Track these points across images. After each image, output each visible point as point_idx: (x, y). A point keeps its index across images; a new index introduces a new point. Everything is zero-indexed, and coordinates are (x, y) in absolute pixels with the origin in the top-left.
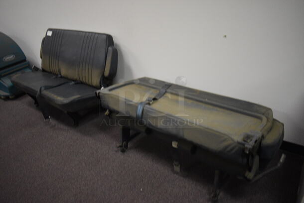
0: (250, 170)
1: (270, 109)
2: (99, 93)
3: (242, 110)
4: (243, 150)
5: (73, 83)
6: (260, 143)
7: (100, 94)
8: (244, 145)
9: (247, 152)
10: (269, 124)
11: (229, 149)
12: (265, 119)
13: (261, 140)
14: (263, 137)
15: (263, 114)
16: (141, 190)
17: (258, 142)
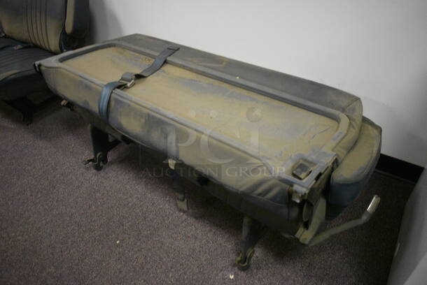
0: (306, 226)
1: (358, 99)
2: (40, 65)
3: (301, 101)
4: (290, 194)
5: (19, 46)
6: (329, 177)
7: (42, 68)
8: (291, 184)
9: (298, 201)
10: (353, 133)
11: (260, 190)
12: (345, 120)
13: (332, 170)
14: (336, 163)
15: (343, 110)
16: (118, 242)
17: (322, 177)
